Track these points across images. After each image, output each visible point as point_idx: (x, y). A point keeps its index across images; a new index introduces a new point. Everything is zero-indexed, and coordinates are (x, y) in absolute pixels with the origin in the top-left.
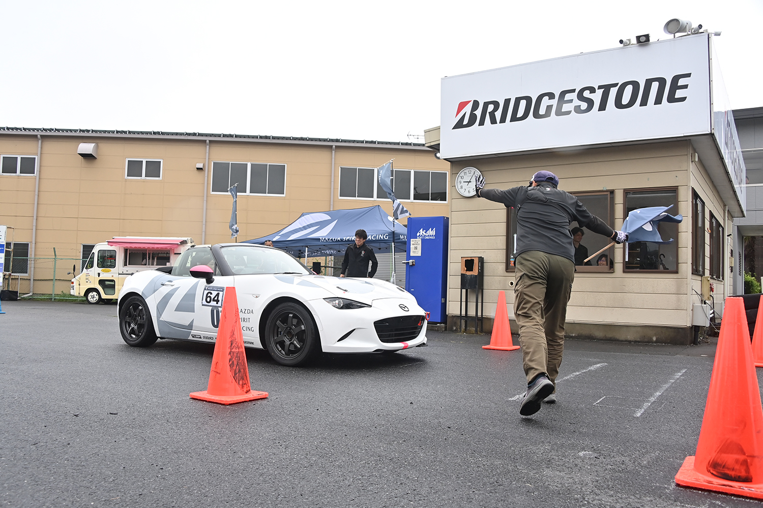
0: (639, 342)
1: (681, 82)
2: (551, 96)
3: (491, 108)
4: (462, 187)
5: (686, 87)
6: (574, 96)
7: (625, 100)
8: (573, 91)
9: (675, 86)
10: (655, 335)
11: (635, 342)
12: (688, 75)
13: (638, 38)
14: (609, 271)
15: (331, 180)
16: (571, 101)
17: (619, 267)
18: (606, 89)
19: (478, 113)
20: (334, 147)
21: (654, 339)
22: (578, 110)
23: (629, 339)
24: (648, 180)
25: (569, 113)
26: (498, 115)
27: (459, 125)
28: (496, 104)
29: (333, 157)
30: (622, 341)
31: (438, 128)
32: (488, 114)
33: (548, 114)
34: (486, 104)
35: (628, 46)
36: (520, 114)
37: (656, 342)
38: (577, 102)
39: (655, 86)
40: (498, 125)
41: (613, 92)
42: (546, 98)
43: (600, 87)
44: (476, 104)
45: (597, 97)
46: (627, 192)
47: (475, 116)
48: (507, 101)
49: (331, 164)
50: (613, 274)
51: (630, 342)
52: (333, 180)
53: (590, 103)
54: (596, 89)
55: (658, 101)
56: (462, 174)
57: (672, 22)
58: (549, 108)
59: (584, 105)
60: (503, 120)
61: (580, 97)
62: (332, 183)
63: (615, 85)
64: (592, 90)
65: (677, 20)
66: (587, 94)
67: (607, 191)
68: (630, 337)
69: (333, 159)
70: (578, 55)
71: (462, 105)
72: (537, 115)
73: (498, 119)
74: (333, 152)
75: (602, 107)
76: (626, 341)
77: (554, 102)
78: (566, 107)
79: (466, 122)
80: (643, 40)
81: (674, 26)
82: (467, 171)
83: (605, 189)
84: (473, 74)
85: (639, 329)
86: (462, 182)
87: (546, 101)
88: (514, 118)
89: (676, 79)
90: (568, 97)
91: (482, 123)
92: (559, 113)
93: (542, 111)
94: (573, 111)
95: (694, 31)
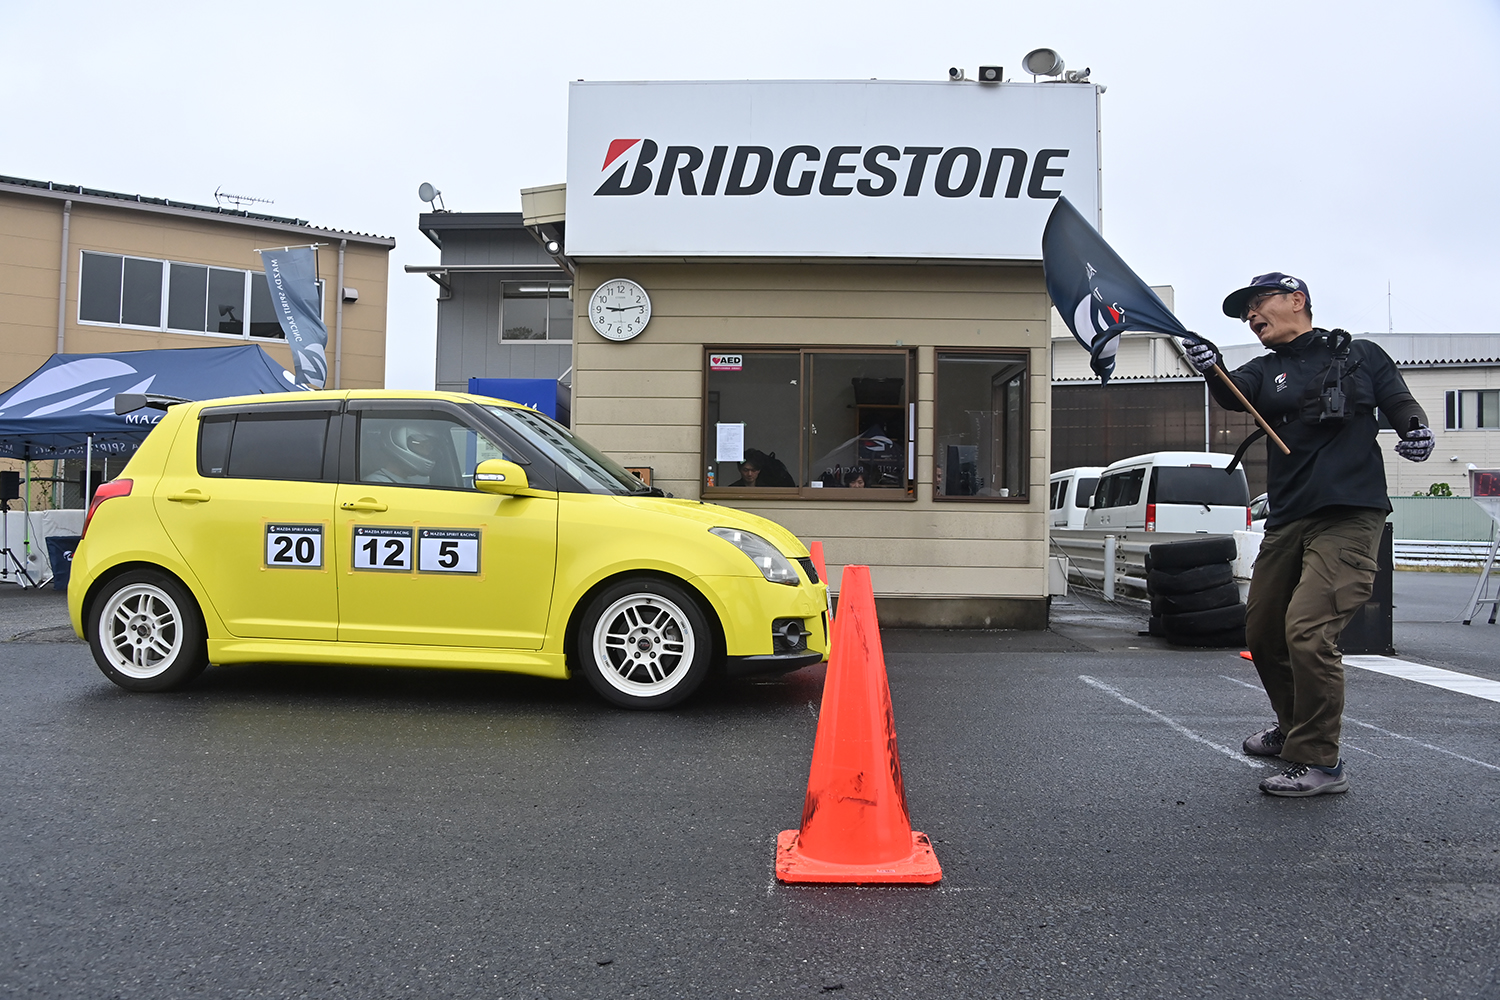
0: (961, 628)
1: (1053, 163)
2: (813, 154)
3: (683, 160)
4: (602, 320)
5: (1059, 173)
6: (856, 160)
7: (955, 181)
8: (857, 150)
9: (1041, 170)
10: (990, 614)
11: (955, 628)
12: (1064, 153)
13: (983, 70)
14: (905, 499)
15: (60, 279)
16: (851, 169)
17: (925, 491)
18: (921, 155)
19: (656, 166)
20: (69, 203)
21: (988, 621)
22: (864, 187)
23: (944, 624)
24: (978, 333)
25: (846, 191)
26: (700, 176)
27: (611, 187)
28: (696, 156)
29: (66, 226)
30: (930, 628)
31: (562, 188)
32: (676, 174)
33: (804, 188)
34: (673, 153)
35: (961, 83)
36: (747, 180)
37: (992, 626)
38: (863, 173)
39: (1008, 163)
40: (699, 198)
41: (933, 163)
42: (801, 157)
43: (908, 151)
44: (649, 149)
45: (902, 168)
46: (940, 352)
47: (649, 174)
48: (720, 153)
49: (61, 242)
50: (914, 504)
51: (946, 629)
52: (64, 280)
53: (890, 179)
54: (902, 152)
55: (1013, 191)
56: (604, 293)
57: (1041, 54)
58: (808, 177)
59: (877, 182)
60: (710, 188)
61: (870, 163)
62: (63, 286)
63: (937, 151)
64: (894, 154)
65: (1049, 53)
66: (882, 159)
67: (903, 348)
68: (945, 618)
69: (66, 233)
70: (865, 82)
71: (618, 147)
72: (781, 188)
73: (699, 185)
74: (67, 215)
75: (912, 189)
76: (938, 627)
77: (818, 167)
78: (840, 180)
79: (626, 182)
80: (991, 77)
81: (1042, 60)
82: (614, 287)
83: (899, 344)
84: (645, 83)
85: (961, 604)
86: (604, 309)
87: (800, 164)
88: (734, 188)
89: (1044, 156)
90: (845, 160)
91: (662, 189)
92: (827, 188)
93: (793, 181)
94: (855, 189)
95: (1074, 77)
